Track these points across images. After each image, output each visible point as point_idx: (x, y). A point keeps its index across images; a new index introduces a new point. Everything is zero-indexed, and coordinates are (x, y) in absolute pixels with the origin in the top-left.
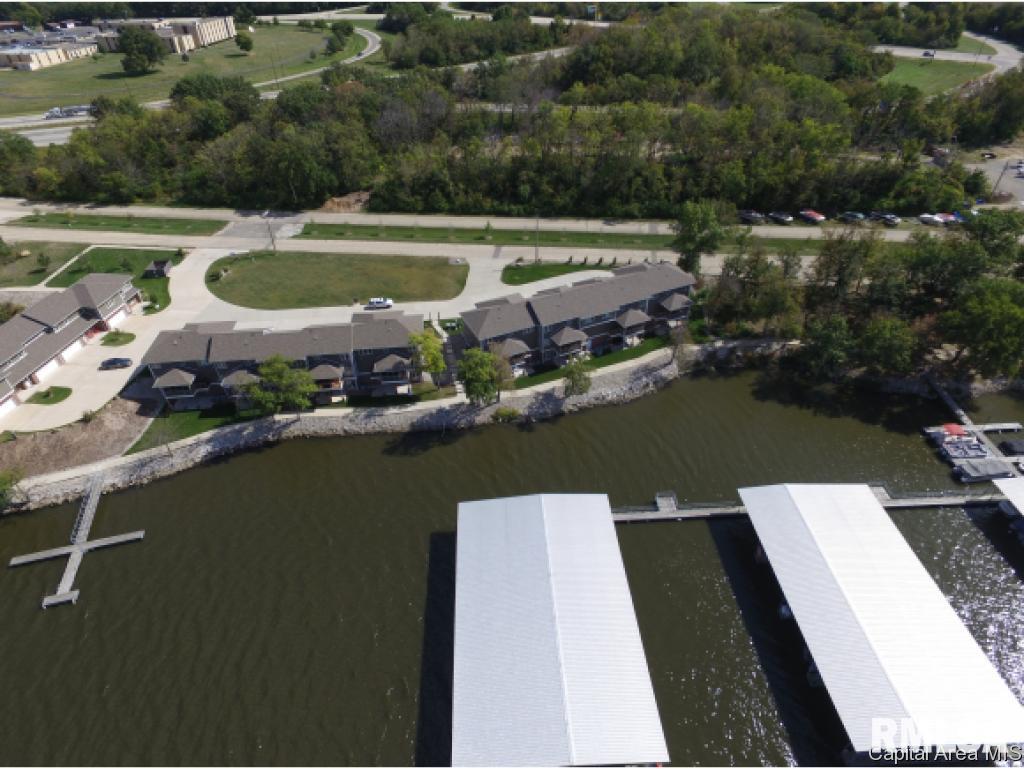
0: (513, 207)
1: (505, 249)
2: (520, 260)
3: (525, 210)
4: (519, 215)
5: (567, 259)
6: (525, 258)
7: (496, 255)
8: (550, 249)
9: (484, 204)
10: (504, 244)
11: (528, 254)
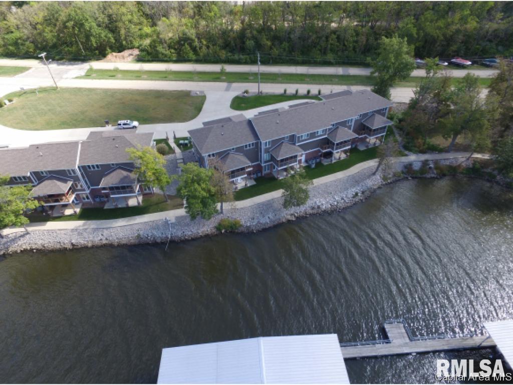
0: (242, 57)
1: (234, 85)
2: (246, 92)
3: (250, 58)
4: (246, 63)
5: (282, 91)
6: (250, 91)
7: (227, 89)
8: (269, 85)
9: (220, 54)
10: (234, 82)
11: (253, 88)
